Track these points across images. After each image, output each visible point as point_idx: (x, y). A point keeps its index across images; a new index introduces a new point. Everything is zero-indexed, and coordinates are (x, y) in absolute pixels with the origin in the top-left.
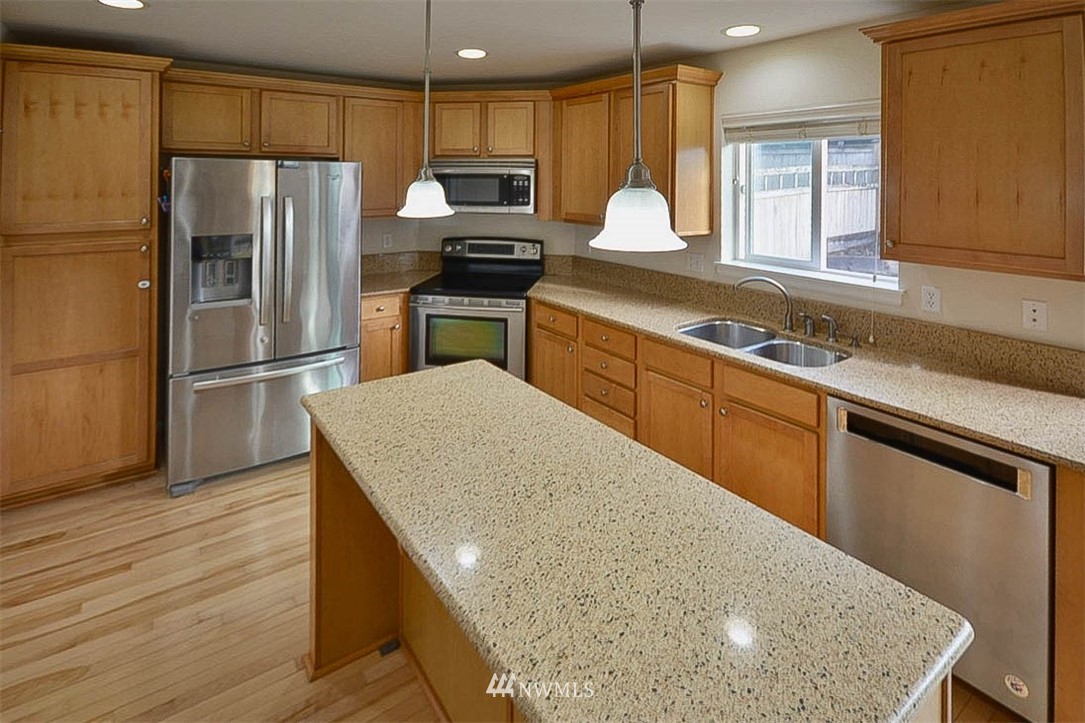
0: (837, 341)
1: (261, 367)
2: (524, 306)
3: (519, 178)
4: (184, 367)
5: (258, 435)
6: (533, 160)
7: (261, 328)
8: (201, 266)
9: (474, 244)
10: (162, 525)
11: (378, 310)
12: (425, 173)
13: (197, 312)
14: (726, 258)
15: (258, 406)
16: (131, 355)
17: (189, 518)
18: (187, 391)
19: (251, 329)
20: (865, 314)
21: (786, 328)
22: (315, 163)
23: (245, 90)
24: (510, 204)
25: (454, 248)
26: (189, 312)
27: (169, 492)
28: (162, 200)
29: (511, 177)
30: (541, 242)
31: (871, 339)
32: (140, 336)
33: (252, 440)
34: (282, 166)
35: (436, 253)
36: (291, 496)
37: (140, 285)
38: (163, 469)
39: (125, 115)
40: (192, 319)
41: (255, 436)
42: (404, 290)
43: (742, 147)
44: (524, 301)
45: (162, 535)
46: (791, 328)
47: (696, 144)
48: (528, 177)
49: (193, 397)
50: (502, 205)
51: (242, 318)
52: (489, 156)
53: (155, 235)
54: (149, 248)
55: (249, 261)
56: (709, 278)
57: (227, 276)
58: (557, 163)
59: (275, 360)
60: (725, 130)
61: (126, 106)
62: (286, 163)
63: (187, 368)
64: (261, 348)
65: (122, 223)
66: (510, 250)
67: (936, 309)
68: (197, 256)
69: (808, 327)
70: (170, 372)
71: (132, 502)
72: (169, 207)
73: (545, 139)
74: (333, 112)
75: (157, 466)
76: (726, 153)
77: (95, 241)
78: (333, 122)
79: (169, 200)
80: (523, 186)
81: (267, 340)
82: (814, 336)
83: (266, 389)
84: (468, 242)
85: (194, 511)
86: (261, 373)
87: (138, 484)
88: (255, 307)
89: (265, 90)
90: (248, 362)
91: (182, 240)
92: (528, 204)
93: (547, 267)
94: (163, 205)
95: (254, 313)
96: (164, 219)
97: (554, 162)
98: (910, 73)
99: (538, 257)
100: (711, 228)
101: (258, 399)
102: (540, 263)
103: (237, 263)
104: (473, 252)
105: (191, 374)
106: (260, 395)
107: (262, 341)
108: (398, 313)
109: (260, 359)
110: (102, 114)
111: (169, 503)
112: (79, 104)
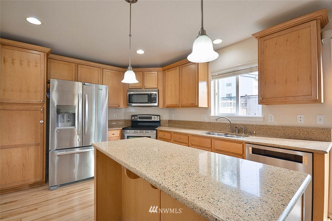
0: (245, 134)
1: (78, 149)
2: (155, 132)
3: (154, 95)
4: (54, 148)
5: (77, 170)
6: (157, 89)
7: (78, 136)
8: (60, 115)
9: (140, 117)
10: (47, 198)
11: (113, 134)
12: (130, 68)
13: (59, 130)
14: (212, 114)
15: (77, 161)
16: (37, 145)
17: (55, 196)
18: (55, 156)
19: (75, 136)
20: (253, 125)
21: (230, 132)
22: (95, 84)
23: (73, 64)
24: (151, 103)
25: (135, 118)
26: (56, 130)
27: (49, 189)
28: (48, 94)
29: (151, 94)
30: (159, 116)
31: (255, 133)
32: (40, 139)
33: (75, 173)
34: (84, 84)
35: (129, 120)
36: (87, 189)
37: (40, 122)
38: (47, 183)
39: (36, 66)
40: (57, 132)
41: (76, 171)
42: (120, 128)
43: (216, 81)
44: (155, 131)
45: (47, 201)
46: (232, 132)
47: (204, 80)
48: (156, 94)
49: (57, 158)
50: (149, 103)
51: (72, 132)
52: (145, 88)
53: (45, 106)
54: (43, 110)
55: (74, 114)
56: (207, 121)
57: (68, 119)
58: (164, 91)
59: (82, 147)
60: (212, 76)
61: (36, 63)
62: (86, 83)
63: (55, 148)
64: (78, 142)
65: (34, 101)
66: (151, 118)
67: (273, 121)
68: (58, 112)
69: (237, 131)
70: (50, 149)
71: (38, 192)
72: (50, 96)
73: (161, 82)
74: (100, 73)
75: (46, 183)
76: (212, 83)
77: (26, 106)
78: (100, 76)
79: (49, 94)
80: (155, 97)
81: (80, 140)
82: (238, 133)
83: (79, 156)
84: (138, 116)
85: (57, 194)
86: (78, 150)
87: (39, 188)
88: (76, 130)
89: (79, 64)
90: (74, 147)
91: (54, 106)
92: (156, 102)
93: (161, 123)
94: (48, 95)
95: (76, 131)
96: (48, 100)
97: (163, 90)
98: (266, 46)
99: (159, 120)
100: (208, 106)
101: (77, 159)
102: (159, 122)
103: (71, 115)
104: (140, 119)
105: (56, 150)
106: (77, 158)
107: (78, 140)
108: (119, 136)
109: (78, 146)
110: (28, 65)
111: (50, 192)
112: (21, 61)
